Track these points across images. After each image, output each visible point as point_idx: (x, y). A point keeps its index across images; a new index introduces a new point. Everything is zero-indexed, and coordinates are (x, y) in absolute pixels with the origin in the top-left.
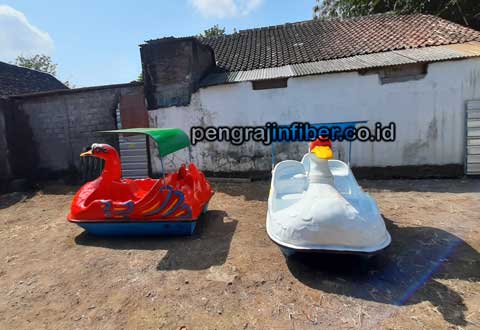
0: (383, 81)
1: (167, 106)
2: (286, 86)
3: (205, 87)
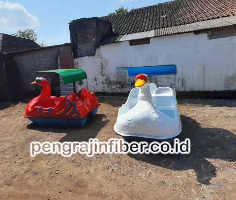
0: (210, 38)
1: (83, 56)
2: (149, 43)
3: (103, 45)
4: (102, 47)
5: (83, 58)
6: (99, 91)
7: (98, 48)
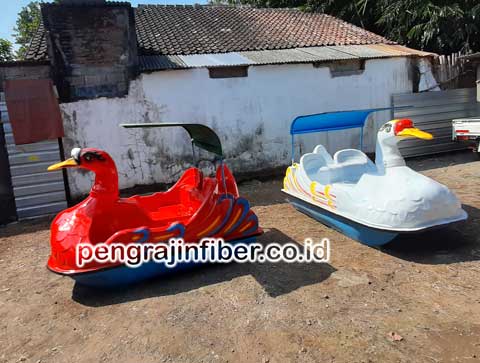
0: (334, 74)
2: (246, 75)
3: (149, 72)
4: (145, 77)
5: (90, 101)
6: (141, 181)
7: (134, 79)
